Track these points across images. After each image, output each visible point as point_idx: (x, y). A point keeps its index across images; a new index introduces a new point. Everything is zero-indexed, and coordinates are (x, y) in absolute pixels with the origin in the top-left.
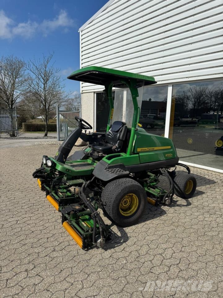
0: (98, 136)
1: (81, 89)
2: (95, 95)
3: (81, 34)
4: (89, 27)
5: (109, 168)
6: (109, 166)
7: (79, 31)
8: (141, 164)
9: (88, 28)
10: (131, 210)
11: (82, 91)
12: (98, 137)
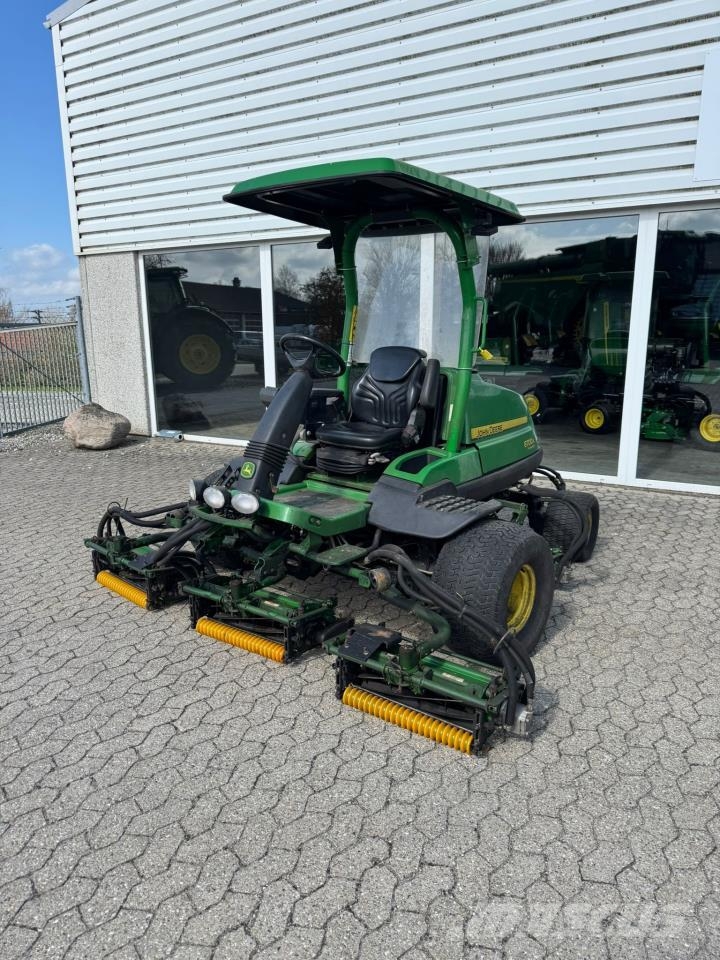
0: (328, 399)
1: (77, 244)
2: (141, 262)
3: (57, 35)
4: (93, 14)
5: (428, 496)
6: (424, 490)
7: (46, 25)
8: (484, 475)
9: (86, 16)
10: (516, 615)
11: (82, 249)
12: (328, 403)
